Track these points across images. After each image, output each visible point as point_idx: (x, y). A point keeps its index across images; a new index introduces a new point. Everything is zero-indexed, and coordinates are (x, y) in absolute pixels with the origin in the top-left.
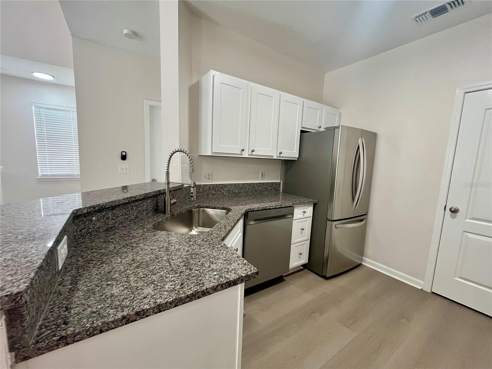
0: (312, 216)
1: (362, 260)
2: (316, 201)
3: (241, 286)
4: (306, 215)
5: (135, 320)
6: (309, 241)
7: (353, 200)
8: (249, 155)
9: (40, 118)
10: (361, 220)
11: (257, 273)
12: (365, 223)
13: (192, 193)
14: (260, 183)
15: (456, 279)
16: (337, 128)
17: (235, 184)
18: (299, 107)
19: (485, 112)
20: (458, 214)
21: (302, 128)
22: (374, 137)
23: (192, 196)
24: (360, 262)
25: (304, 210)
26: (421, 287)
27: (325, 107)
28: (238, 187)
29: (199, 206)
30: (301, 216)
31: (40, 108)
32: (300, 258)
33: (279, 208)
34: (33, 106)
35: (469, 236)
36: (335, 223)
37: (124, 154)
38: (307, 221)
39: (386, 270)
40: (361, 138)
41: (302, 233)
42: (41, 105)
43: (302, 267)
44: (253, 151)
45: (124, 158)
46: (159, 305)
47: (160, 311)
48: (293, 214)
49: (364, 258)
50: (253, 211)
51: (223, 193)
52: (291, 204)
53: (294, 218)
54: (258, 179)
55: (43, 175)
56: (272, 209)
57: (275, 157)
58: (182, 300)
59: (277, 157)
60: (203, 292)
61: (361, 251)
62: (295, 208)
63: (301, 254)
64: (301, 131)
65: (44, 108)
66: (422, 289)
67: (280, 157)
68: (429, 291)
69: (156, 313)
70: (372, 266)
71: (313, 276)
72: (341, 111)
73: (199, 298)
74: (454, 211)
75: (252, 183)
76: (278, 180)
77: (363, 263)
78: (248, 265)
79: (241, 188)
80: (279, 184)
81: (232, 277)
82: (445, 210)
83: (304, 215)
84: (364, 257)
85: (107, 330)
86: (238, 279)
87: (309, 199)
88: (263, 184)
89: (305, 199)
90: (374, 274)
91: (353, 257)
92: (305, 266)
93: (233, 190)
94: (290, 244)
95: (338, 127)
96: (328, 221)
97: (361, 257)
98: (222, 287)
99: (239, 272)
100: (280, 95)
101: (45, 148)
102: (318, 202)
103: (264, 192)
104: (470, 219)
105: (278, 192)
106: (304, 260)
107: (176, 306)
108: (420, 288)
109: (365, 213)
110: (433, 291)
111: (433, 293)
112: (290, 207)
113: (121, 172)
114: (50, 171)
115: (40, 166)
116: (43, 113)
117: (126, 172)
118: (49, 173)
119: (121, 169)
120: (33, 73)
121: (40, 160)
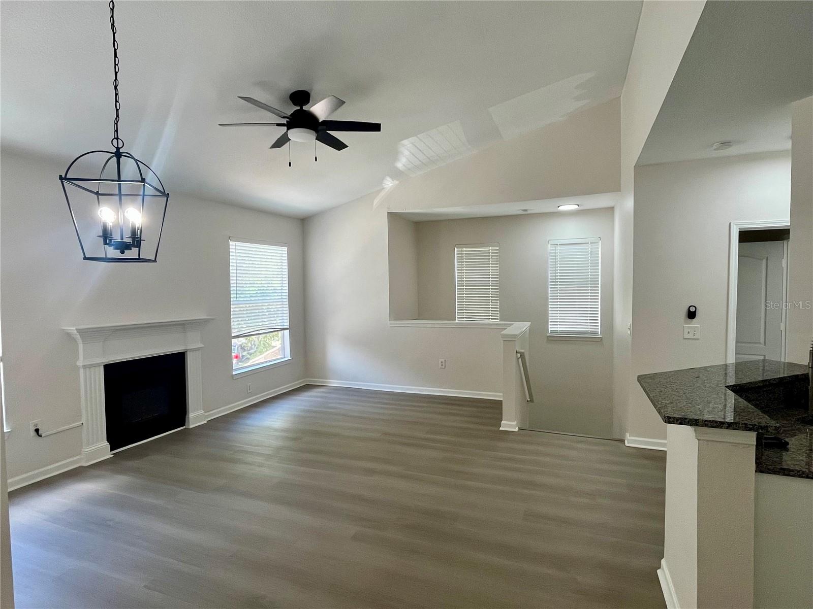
9: (555, 259)
31: (555, 246)
34: (549, 245)
37: (692, 309)
42: (556, 242)
45: (692, 315)
55: (552, 332)
65: (559, 245)
101: (557, 296)
113: (687, 336)
114: (560, 326)
115: (550, 319)
116: (559, 251)
117: (694, 337)
118: (559, 329)
119: (686, 331)
120: (558, 207)
121: (551, 312)
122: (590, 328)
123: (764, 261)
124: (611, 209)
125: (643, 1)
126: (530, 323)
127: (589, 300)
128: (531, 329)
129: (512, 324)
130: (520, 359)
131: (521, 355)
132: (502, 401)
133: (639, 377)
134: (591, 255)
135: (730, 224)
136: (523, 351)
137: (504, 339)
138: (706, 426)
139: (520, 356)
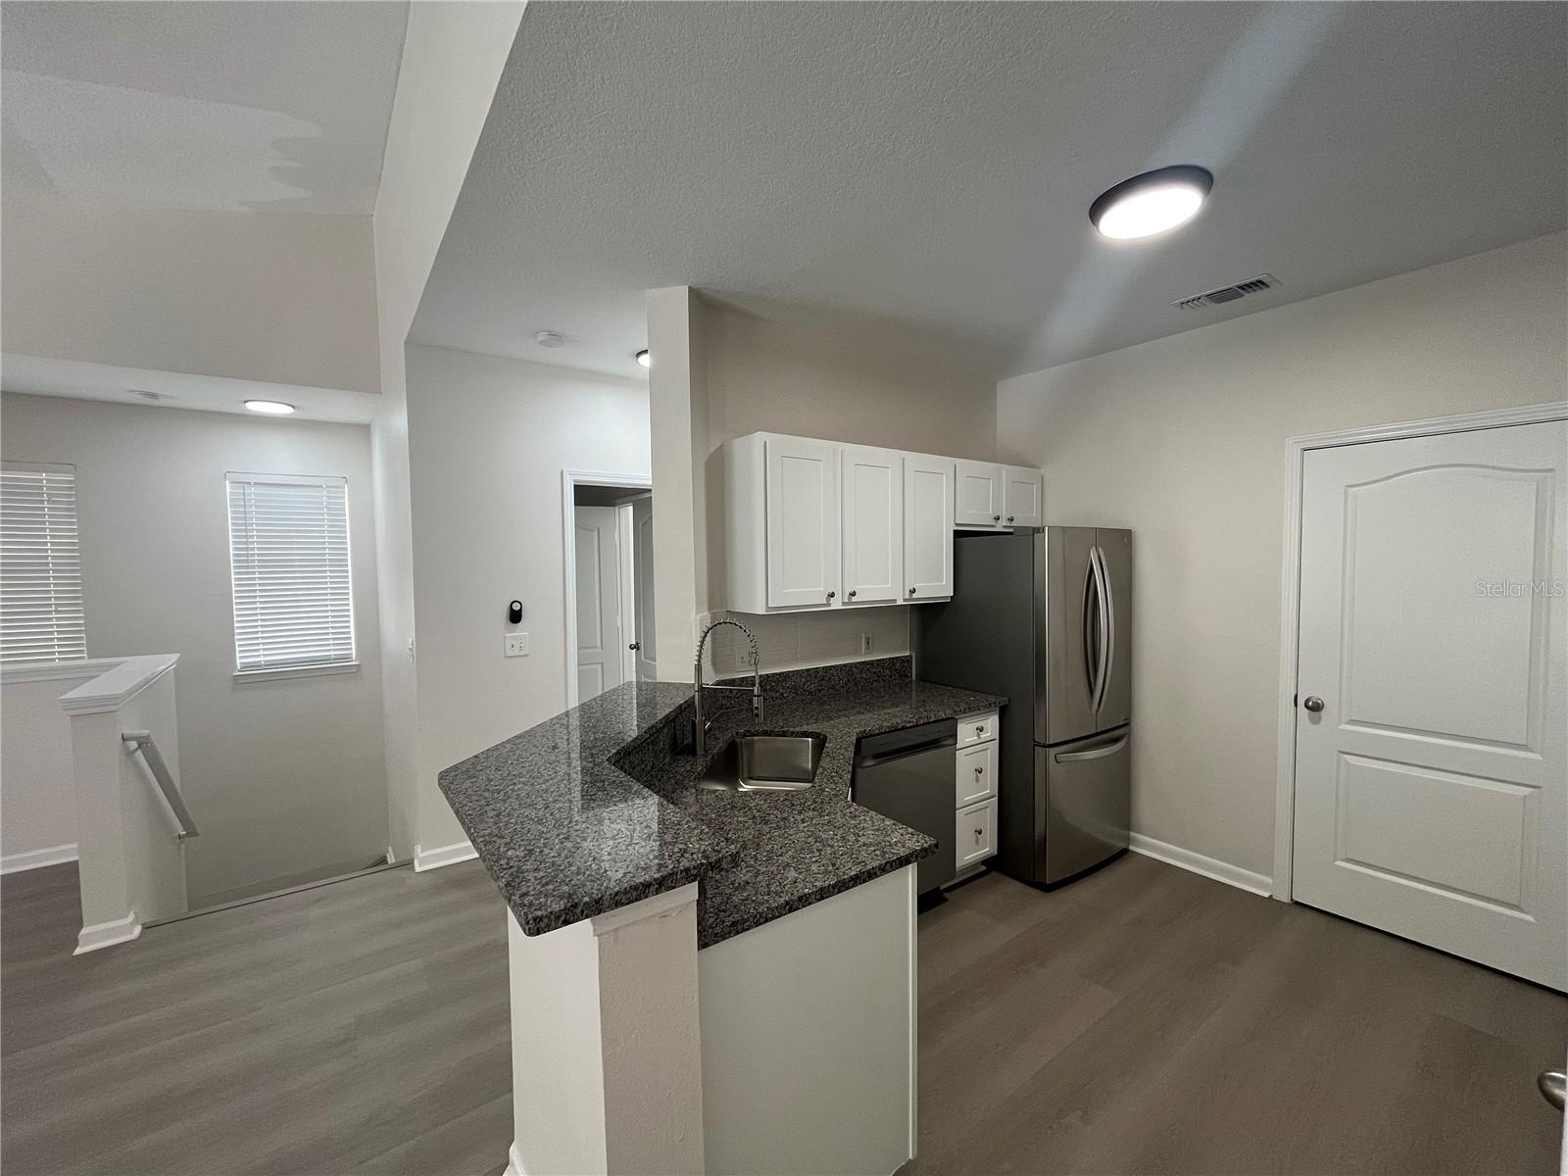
0: (997, 736)
1: (1128, 840)
2: (1004, 700)
3: (913, 869)
4: (984, 736)
5: (798, 909)
6: (996, 798)
7: (1092, 692)
8: (844, 604)
9: (245, 512)
10: (1116, 740)
11: (936, 846)
12: (1124, 747)
13: (757, 708)
14: (863, 662)
15: (1338, 863)
16: (1038, 532)
17: (807, 670)
18: (946, 481)
19: (1346, 492)
20: (1323, 713)
21: (957, 525)
22: (1125, 539)
23: (757, 715)
24: (1122, 845)
25: (979, 724)
26: (1266, 891)
27: (1005, 469)
28: (816, 677)
29: (749, 732)
30: (974, 739)
31: (246, 486)
32: (977, 841)
33: (924, 724)
34: (227, 482)
35: (1351, 762)
36: (1053, 751)
37: (516, 607)
38: (989, 751)
39: (1188, 860)
40: (1094, 548)
41: (977, 780)
42: (245, 478)
43: (984, 868)
44: (853, 594)
45: (515, 617)
46: (822, 889)
47: (822, 899)
48: (955, 736)
49: (1132, 834)
50: (871, 736)
51: (782, 694)
52: (949, 712)
53: (958, 746)
54: (857, 652)
55: (246, 666)
56: (909, 728)
57: (900, 602)
58: (845, 883)
59: (905, 600)
60: (868, 872)
61: (1124, 816)
62: (959, 721)
63: (980, 833)
64: (955, 532)
65: (255, 483)
66: (1271, 896)
67: (911, 599)
68: (1286, 899)
69: (818, 901)
70: (1155, 852)
71: (1013, 887)
72: (1042, 471)
73: (865, 881)
74: (1315, 708)
75: (845, 665)
76: (905, 649)
77: (1131, 848)
78: (918, 835)
79: (823, 680)
80: (907, 660)
81: (903, 852)
82: (1296, 705)
83: (979, 736)
84: (1133, 831)
85: (772, 919)
86: (911, 854)
87: (986, 696)
88: (871, 663)
89: (978, 698)
90: (1160, 870)
91: (1104, 833)
92: (990, 863)
93: (804, 685)
94: (954, 809)
95: (1041, 530)
96: (1036, 748)
97: (1126, 832)
98: (891, 866)
99: (909, 844)
100: (903, 459)
101: (255, 591)
102: (1010, 701)
103: (875, 684)
104: (1347, 723)
105: (907, 680)
106: (988, 847)
107: (839, 892)
108: (1266, 895)
109: (1125, 720)
110: (1296, 899)
111: (1297, 903)
112: (948, 719)
113: (510, 653)
114: (265, 653)
115: (239, 640)
116: (253, 496)
117: (521, 654)
118: (262, 659)
119: (508, 645)
120: (246, 402)
121: (239, 625)
122: (334, 650)
123: (596, 533)
124: (364, 430)
125: (409, 2)
126: (175, 657)
127: (329, 597)
128: (179, 670)
129: (118, 664)
130: (139, 752)
131: (140, 745)
132: (76, 863)
133: (442, 776)
134: (328, 509)
135: (562, 472)
136: (145, 732)
137: (74, 712)
138: (618, 904)
139: (137, 746)
